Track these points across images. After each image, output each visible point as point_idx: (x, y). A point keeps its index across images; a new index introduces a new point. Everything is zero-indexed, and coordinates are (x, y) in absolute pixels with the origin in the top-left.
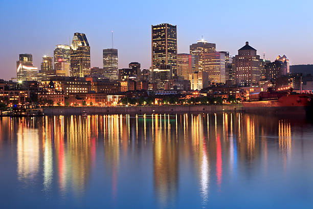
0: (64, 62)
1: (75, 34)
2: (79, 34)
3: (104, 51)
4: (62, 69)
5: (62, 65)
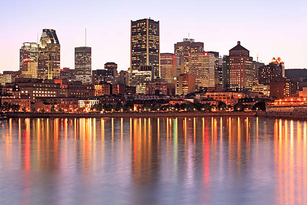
0: (31, 62)
1: (44, 30)
2: (48, 30)
4: (29, 69)
5: (29, 66)
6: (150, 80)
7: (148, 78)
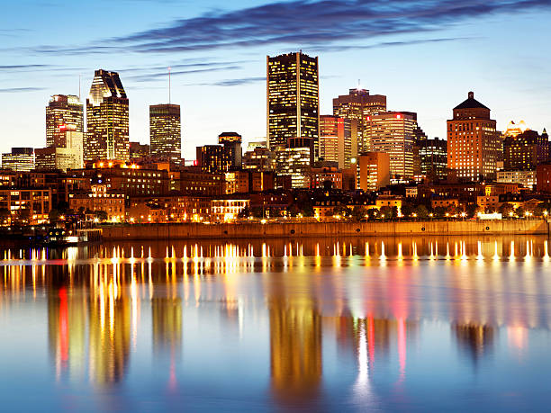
0: (71, 130)
1: (97, 73)
2: (105, 73)
3: (152, 108)
4: (68, 144)
5: (68, 138)
6: (308, 164)
7: (305, 160)
